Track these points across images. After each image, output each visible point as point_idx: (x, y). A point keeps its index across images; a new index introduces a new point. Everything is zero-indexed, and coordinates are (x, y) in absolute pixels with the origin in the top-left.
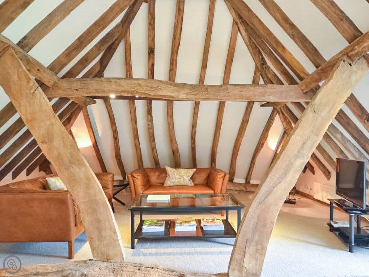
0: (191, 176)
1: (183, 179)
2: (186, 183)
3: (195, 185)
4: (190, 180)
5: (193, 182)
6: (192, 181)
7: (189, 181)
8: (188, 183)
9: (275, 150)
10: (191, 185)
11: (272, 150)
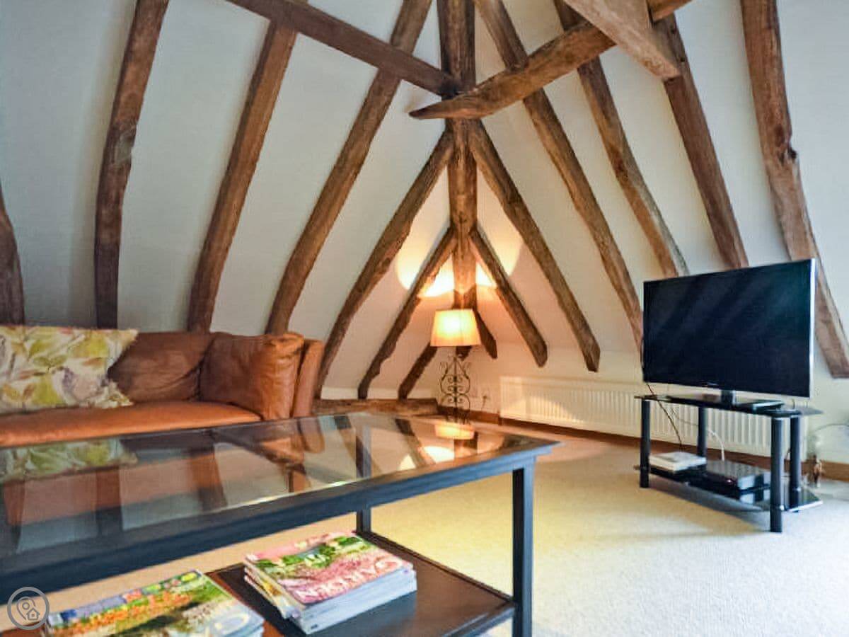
0: (110, 363)
1: (62, 374)
2: (81, 395)
3: (138, 403)
4: (107, 381)
5: (124, 391)
6: (119, 387)
7: (104, 385)
8: (98, 393)
9: (411, 288)
10: (114, 404)
11: (403, 289)
